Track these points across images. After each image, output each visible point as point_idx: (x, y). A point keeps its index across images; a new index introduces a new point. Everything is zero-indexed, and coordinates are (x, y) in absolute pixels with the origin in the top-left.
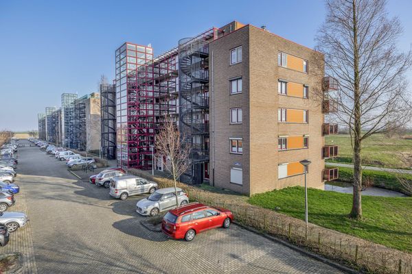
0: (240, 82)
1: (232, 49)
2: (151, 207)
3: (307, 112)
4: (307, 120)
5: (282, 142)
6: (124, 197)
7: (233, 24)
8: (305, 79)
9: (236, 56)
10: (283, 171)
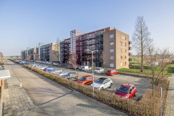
0: (113, 43)
1: (111, 34)
2: (98, 71)
3: (126, 50)
4: (126, 52)
5: (122, 57)
6: (86, 71)
7: (109, 28)
8: (125, 41)
9: (112, 36)
10: (121, 64)
